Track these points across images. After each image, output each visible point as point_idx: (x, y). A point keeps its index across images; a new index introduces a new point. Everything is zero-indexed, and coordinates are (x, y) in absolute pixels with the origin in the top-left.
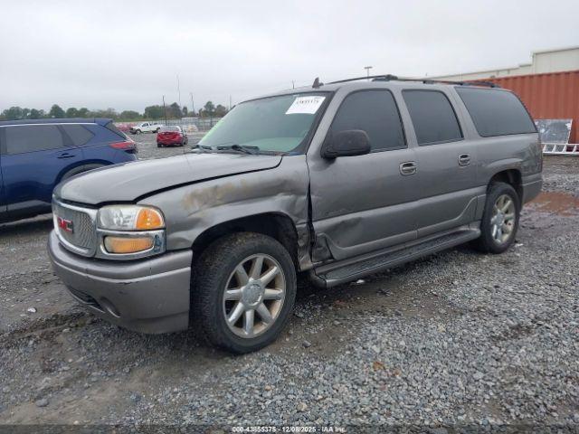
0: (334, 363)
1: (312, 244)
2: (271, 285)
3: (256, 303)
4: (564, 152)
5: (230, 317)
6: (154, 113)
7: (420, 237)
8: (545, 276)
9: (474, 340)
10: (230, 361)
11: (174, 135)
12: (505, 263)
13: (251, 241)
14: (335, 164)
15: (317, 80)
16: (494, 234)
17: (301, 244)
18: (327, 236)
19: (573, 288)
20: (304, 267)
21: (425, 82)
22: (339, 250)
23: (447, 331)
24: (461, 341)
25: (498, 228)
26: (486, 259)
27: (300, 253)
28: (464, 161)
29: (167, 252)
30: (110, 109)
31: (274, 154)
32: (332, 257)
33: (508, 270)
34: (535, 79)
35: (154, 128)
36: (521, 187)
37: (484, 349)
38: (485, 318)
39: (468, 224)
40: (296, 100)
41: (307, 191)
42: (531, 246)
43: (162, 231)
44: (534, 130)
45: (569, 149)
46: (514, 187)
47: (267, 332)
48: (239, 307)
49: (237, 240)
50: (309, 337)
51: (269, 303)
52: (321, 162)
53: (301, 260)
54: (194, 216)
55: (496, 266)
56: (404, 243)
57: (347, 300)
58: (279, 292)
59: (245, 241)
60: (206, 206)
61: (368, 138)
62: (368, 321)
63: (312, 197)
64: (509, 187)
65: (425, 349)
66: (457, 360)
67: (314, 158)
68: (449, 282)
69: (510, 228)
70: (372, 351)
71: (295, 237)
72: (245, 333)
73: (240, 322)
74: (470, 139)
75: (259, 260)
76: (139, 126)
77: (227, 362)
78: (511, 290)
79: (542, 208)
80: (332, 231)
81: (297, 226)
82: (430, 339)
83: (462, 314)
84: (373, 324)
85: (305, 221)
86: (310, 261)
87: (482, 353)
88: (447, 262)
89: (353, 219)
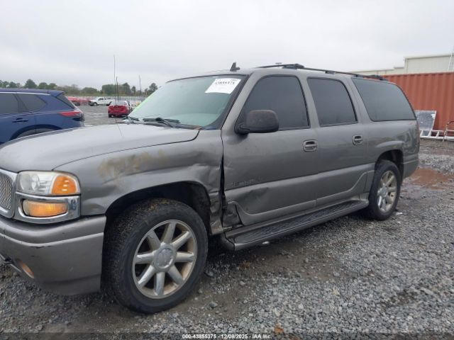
0: (237, 326)
1: (223, 210)
2: (184, 248)
3: (167, 266)
4: (429, 136)
5: (140, 279)
6: (109, 90)
7: (318, 205)
8: (423, 243)
9: (366, 305)
10: (140, 320)
11: (122, 108)
12: (388, 230)
13: (163, 208)
14: (246, 139)
15: (234, 64)
16: (379, 204)
17: (213, 210)
18: (237, 204)
19: (448, 255)
20: (215, 231)
21: (327, 72)
22: (248, 216)
23: (341, 296)
24: (354, 306)
25: (383, 199)
26: (372, 226)
27: (212, 219)
28: (358, 142)
29: (82, 218)
30: (74, 85)
31: (192, 128)
32: (241, 223)
33: (391, 237)
34: (408, 78)
35: (107, 102)
36: (403, 165)
37: (375, 315)
38: (375, 283)
39: (358, 195)
40: (215, 81)
41: (220, 163)
42: (409, 214)
43: (77, 197)
44: (413, 118)
45: (433, 134)
46: (396, 164)
47: (177, 293)
48: (150, 270)
49: (149, 207)
50: (216, 297)
51: (180, 265)
52: (234, 137)
53: (212, 225)
54: (109, 184)
55: (381, 232)
56: (304, 210)
57: (253, 260)
58: (190, 255)
59: (157, 208)
60: (121, 174)
61: (277, 118)
62: (271, 282)
63: (225, 168)
64: (393, 164)
65: (321, 313)
66: (351, 327)
67: (229, 133)
68: (342, 246)
69: (392, 199)
70: (273, 314)
71: (208, 204)
72: (155, 294)
73: (151, 284)
74: (363, 122)
75: (172, 225)
76: (96, 100)
77: (137, 321)
78: (395, 255)
79: (415, 181)
80: (242, 199)
81: (210, 195)
82: (326, 303)
83: (354, 278)
84: (274, 285)
85: (217, 189)
86: (220, 226)
87: (373, 320)
88: (339, 227)
89: (261, 189)
